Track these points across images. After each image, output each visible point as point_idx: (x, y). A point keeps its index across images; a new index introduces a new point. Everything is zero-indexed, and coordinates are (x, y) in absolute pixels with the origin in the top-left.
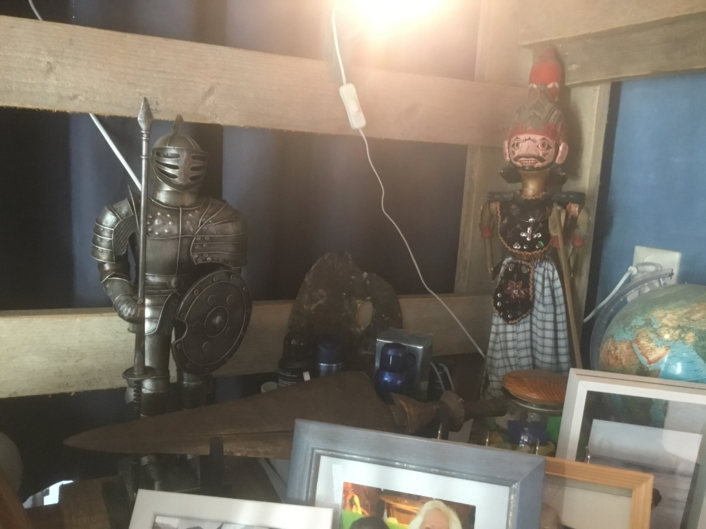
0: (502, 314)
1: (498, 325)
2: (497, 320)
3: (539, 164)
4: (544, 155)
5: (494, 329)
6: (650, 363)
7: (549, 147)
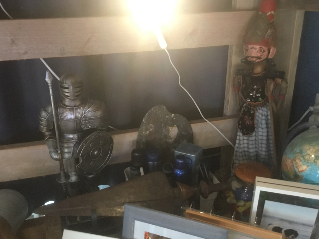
0: (242, 131)
1: (240, 136)
2: (240, 134)
3: (258, 60)
4: (261, 56)
5: (238, 138)
6: (299, 172)
7: (264, 51)
